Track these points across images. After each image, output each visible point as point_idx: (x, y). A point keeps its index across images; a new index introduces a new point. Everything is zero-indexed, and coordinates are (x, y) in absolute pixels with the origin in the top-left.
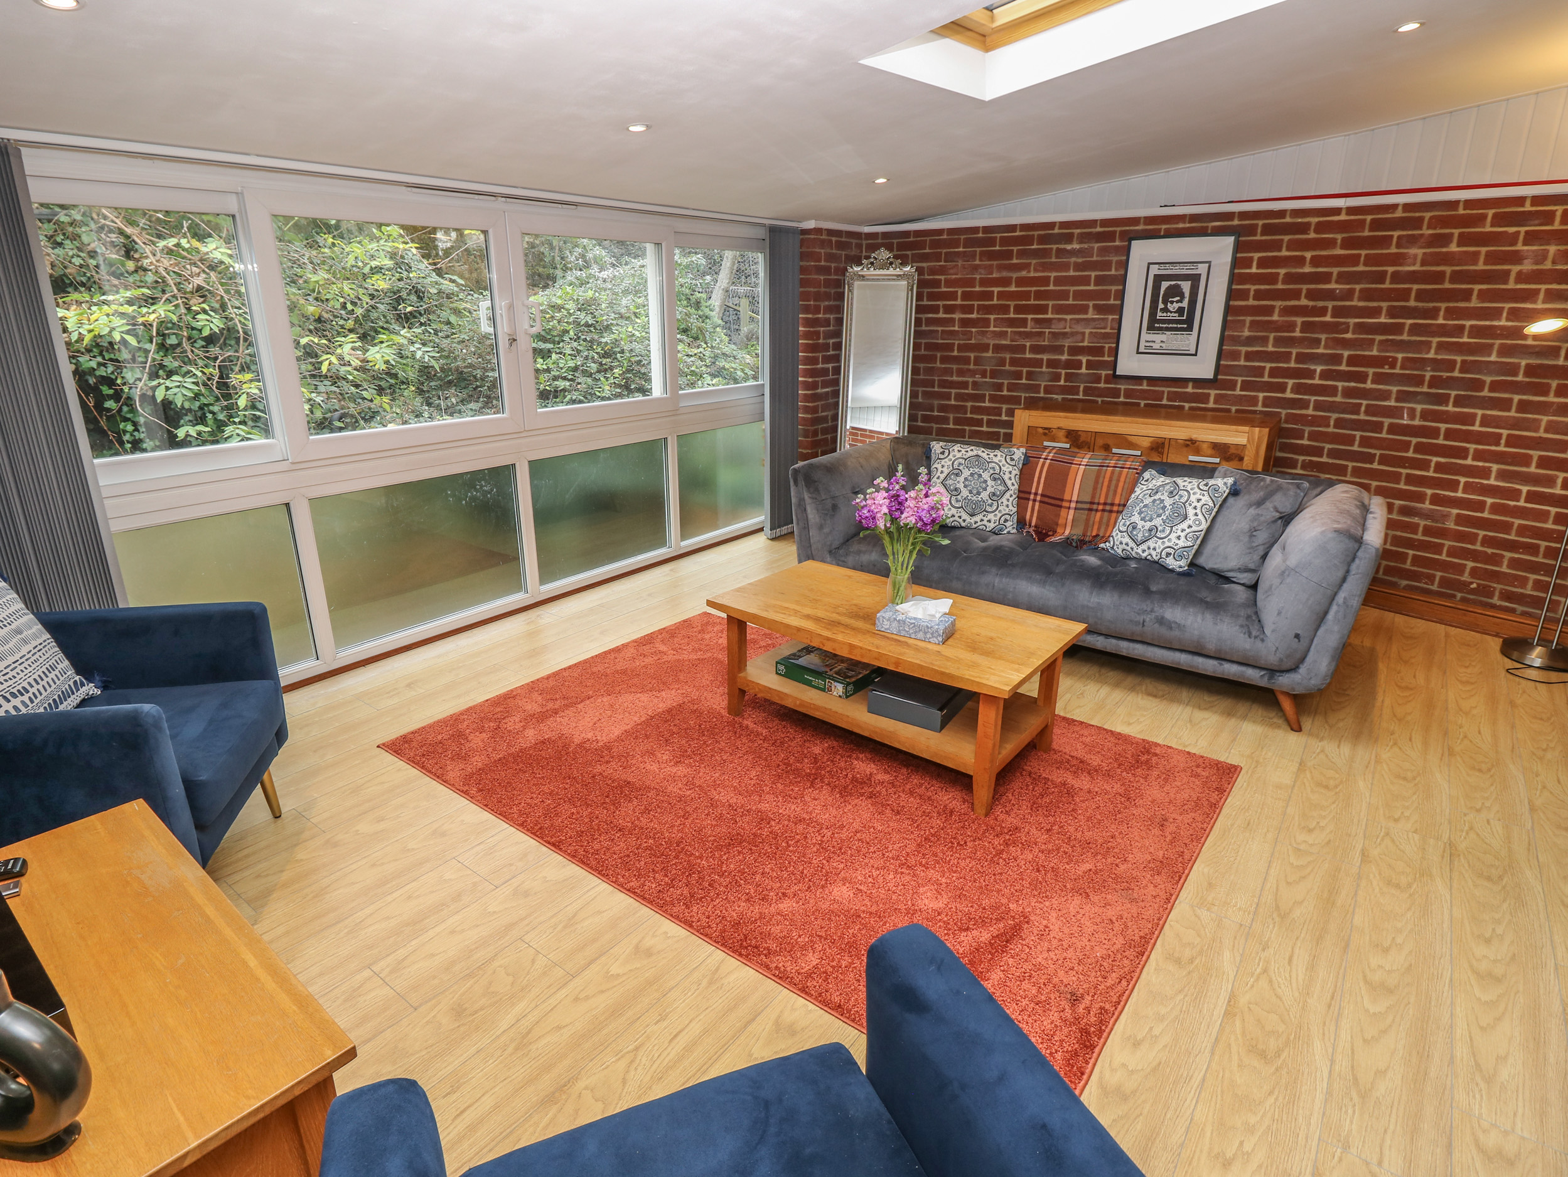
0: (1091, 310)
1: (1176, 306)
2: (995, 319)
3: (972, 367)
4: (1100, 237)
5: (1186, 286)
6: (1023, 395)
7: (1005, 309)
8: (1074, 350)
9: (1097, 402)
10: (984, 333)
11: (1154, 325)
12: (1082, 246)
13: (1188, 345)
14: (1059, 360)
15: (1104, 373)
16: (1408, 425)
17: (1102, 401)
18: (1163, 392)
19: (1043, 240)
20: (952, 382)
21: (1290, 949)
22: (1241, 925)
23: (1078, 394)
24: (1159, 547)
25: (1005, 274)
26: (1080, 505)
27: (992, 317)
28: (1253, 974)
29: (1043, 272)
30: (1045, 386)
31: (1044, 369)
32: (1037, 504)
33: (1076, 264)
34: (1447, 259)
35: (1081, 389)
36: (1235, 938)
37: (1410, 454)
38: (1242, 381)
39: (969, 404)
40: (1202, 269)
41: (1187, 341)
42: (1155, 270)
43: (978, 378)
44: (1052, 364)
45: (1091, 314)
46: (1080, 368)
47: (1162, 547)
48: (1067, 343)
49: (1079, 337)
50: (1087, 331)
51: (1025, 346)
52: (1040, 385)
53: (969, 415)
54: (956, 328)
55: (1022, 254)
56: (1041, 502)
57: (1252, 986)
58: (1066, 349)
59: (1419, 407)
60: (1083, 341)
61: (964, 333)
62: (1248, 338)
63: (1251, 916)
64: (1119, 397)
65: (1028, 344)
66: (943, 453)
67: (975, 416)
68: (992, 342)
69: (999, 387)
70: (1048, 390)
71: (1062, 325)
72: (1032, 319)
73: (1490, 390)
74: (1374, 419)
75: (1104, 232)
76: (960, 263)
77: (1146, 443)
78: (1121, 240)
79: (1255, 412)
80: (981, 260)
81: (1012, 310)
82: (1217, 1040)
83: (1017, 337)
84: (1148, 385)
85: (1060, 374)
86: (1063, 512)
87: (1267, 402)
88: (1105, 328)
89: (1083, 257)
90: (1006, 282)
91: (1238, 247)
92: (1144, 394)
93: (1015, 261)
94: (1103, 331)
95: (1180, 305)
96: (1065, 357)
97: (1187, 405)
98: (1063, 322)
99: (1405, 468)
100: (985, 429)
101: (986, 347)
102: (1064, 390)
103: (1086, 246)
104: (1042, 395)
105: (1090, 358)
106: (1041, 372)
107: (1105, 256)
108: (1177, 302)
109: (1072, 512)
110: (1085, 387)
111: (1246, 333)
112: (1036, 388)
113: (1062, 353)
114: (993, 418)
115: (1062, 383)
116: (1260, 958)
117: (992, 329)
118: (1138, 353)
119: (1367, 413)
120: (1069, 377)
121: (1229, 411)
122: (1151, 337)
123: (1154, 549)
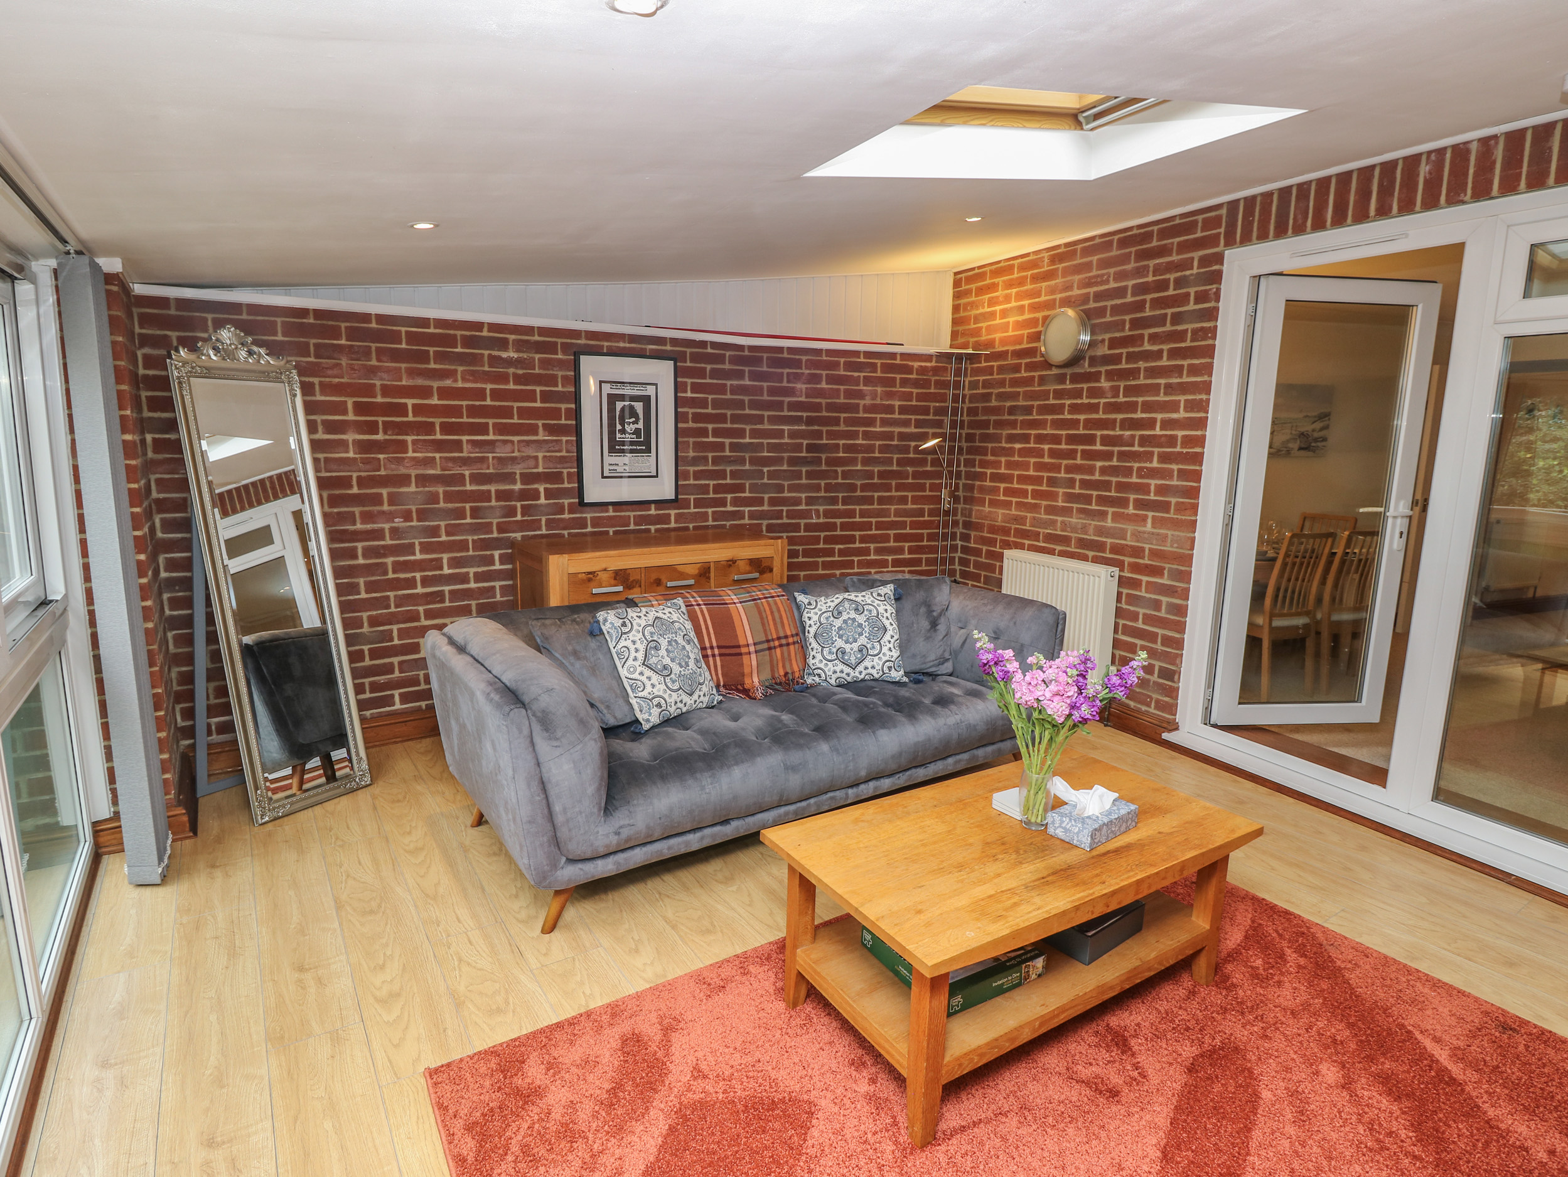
0: (541, 429)
1: (633, 427)
2: (414, 442)
3: (386, 507)
4: (540, 347)
5: (639, 407)
6: (470, 538)
7: (429, 428)
8: (528, 478)
9: (563, 536)
10: (400, 461)
11: (615, 447)
12: (521, 355)
13: (649, 467)
14: (512, 491)
15: (566, 502)
16: (817, 523)
17: (569, 534)
18: (629, 516)
19: (469, 342)
20: (355, 532)
23: (540, 529)
24: (878, 664)
25: (420, 382)
26: (759, 647)
27: (409, 439)
29: (476, 382)
30: (498, 524)
31: (493, 503)
32: (718, 658)
33: (515, 375)
34: (821, 393)
35: (543, 522)
37: (821, 546)
38: (694, 499)
39: (389, 560)
40: (650, 391)
41: (646, 463)
42: (607, 389)
43: (399, 522)
44: (502, 495)
45: (542, 436)
46: (538, 498)
47: (881, 663)
48: (518, 470)
49: (532, 463)
50: (540, 455)
51: (463, 476)
52: (491, 523)
53: (391, 575)
54: (351, 455)
55: (441, 357)
56: (720, 655)
58: (518, 477)
59: (821, 508)
60: (536, 467)
61: (366, 462)
62: (694, 458)
64: (586, 527)
65: (467, 473)
66: (624, 625)
67: (402, 576)
68: (413, 473)
69: (434, 531)
70: (501, 528)
71: (508, 447)
72: (468, 441)
73: (862, 491)
74: (793, 521)
75: (544, 342)
76: (344, 362)
77: (693, 570)
78: (564, 353)
79: (707, 527)
80: (379, 360)
81: (438, 429)
83: (450, 465)
84: (614, 511)
85: (515, 507)
86: (745, 658)
87: (717, 516)
88: (560, 451)
89: (522, 368)
90: (426, 392)
91: (677, 372)
92: (611, 521)
93: (432, 366)
94: (558, 454)
95: (636, 426)
96: (518, 486)
97: (653, 528)
98: (510, 445)
99: (820, 557)
100: (419, 590)
101: (404, 480)
102: (522, 526)
103: (525, 356)
104: (495, 535)
105: (548, 486)
106: (492, 507)
107: (548, 370)
108: (633, 423)
109: (753, 656)
110: (547, 520)
111: (691, 454)
112: (487, 528)
113: (514, 482)
114: (430, 573)
115: (519, 517)
117: (410, 454)
118: (603, 477)
119: (788, 517)
120: (526, 510)
121: (687, 528)
122: (614, 459)
123: (873, 667)
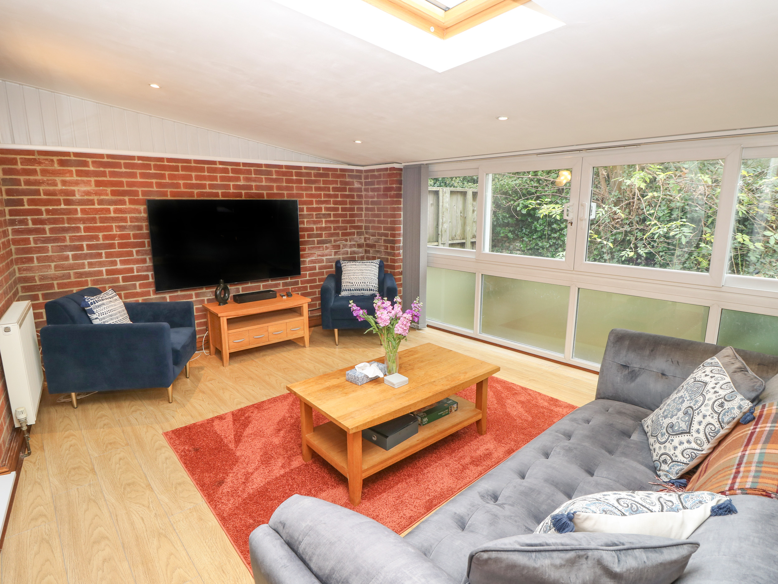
21: (146, 523)
22: (172, 515)
28: (152, 502)
36: (170, 508)
57: (148, 499)
63: (172, 522)
82: (146, 477)
116: (154, 510)
